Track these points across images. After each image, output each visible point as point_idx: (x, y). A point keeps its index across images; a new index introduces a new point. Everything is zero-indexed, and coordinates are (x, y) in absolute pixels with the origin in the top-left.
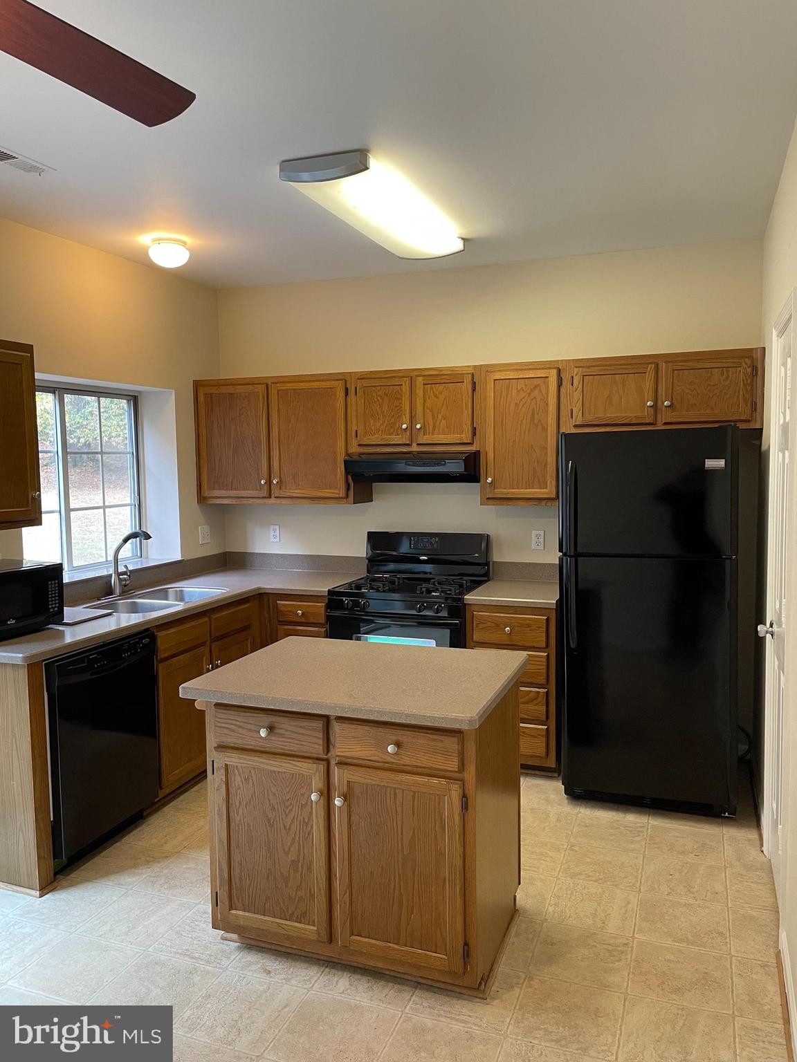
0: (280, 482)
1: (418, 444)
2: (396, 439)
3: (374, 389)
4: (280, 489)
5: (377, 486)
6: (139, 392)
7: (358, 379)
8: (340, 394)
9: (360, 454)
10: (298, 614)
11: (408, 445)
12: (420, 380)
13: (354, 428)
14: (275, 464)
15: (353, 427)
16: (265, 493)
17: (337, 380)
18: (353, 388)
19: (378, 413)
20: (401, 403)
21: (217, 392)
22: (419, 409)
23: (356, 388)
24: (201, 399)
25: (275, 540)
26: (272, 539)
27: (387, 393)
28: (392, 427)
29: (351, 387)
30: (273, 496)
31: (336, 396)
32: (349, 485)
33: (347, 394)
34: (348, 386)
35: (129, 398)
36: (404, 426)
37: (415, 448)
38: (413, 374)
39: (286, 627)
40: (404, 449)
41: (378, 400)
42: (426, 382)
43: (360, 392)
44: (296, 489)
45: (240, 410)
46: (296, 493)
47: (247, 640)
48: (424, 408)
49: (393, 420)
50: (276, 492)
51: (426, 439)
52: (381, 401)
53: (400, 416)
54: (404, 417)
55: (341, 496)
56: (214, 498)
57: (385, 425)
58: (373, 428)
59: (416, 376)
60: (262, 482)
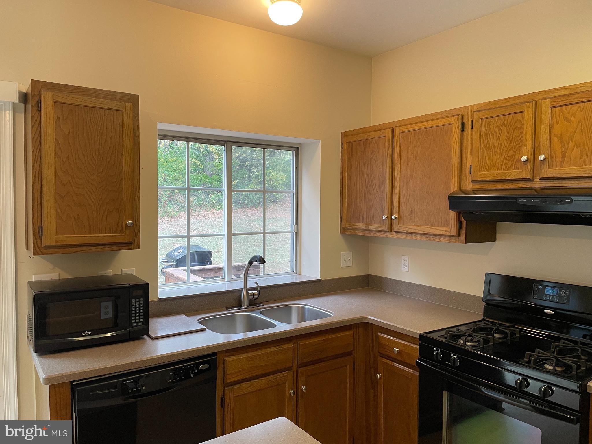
0: (400, 218)
1: (541, 179)
2: (513, 174)
3: (491, 120)
4: (399, 224)
5: (501, 226)
6: (300, 144)
7: (474, 112)
8: (456, 130)
9: (474, 191)
10: (394, 351)
11: (529, 180)
12: (546, 105)
13: (469, 164)
14: (395, 201)
15: (468, 162)
16: (386, 227)
17: (454, 116)
18: (470, 121)
19: (494, 146)
20: (522, 133)
21: (355, 140)
22: (544, 136)
23: (472, 121)
24: (345, 147)
25: (405, 270)
26: (403, 269)
27: (505, 123)
28: (509, 160)
29: (468, 121)
30: (393, 230)
31: (452, 132)
32: (461, 223)
33: (463, 130)
34: (465, 121)
35: (293, 149)
36: (524, 158)
37: (537, 184)
38: (539, 98)
39: (385, 361)
40: (525, 185)
41: (496, 132)
42: (555, 104)
43: (476, 125)
44: (412, 225)
45: (371, 154)
46: (412, 229)
47: (346, 366)
48: (550, 135)
49: (511, 153)
50: (395, 227)
51: (553, 172)
52: (498, 133)
53: (520, 147)
54: (525, 148)
55: (452, 234)
56: (354, 229)
57: (502, 159)
58: (488, 163)
59: (542, 99)
60: (384, 218)
